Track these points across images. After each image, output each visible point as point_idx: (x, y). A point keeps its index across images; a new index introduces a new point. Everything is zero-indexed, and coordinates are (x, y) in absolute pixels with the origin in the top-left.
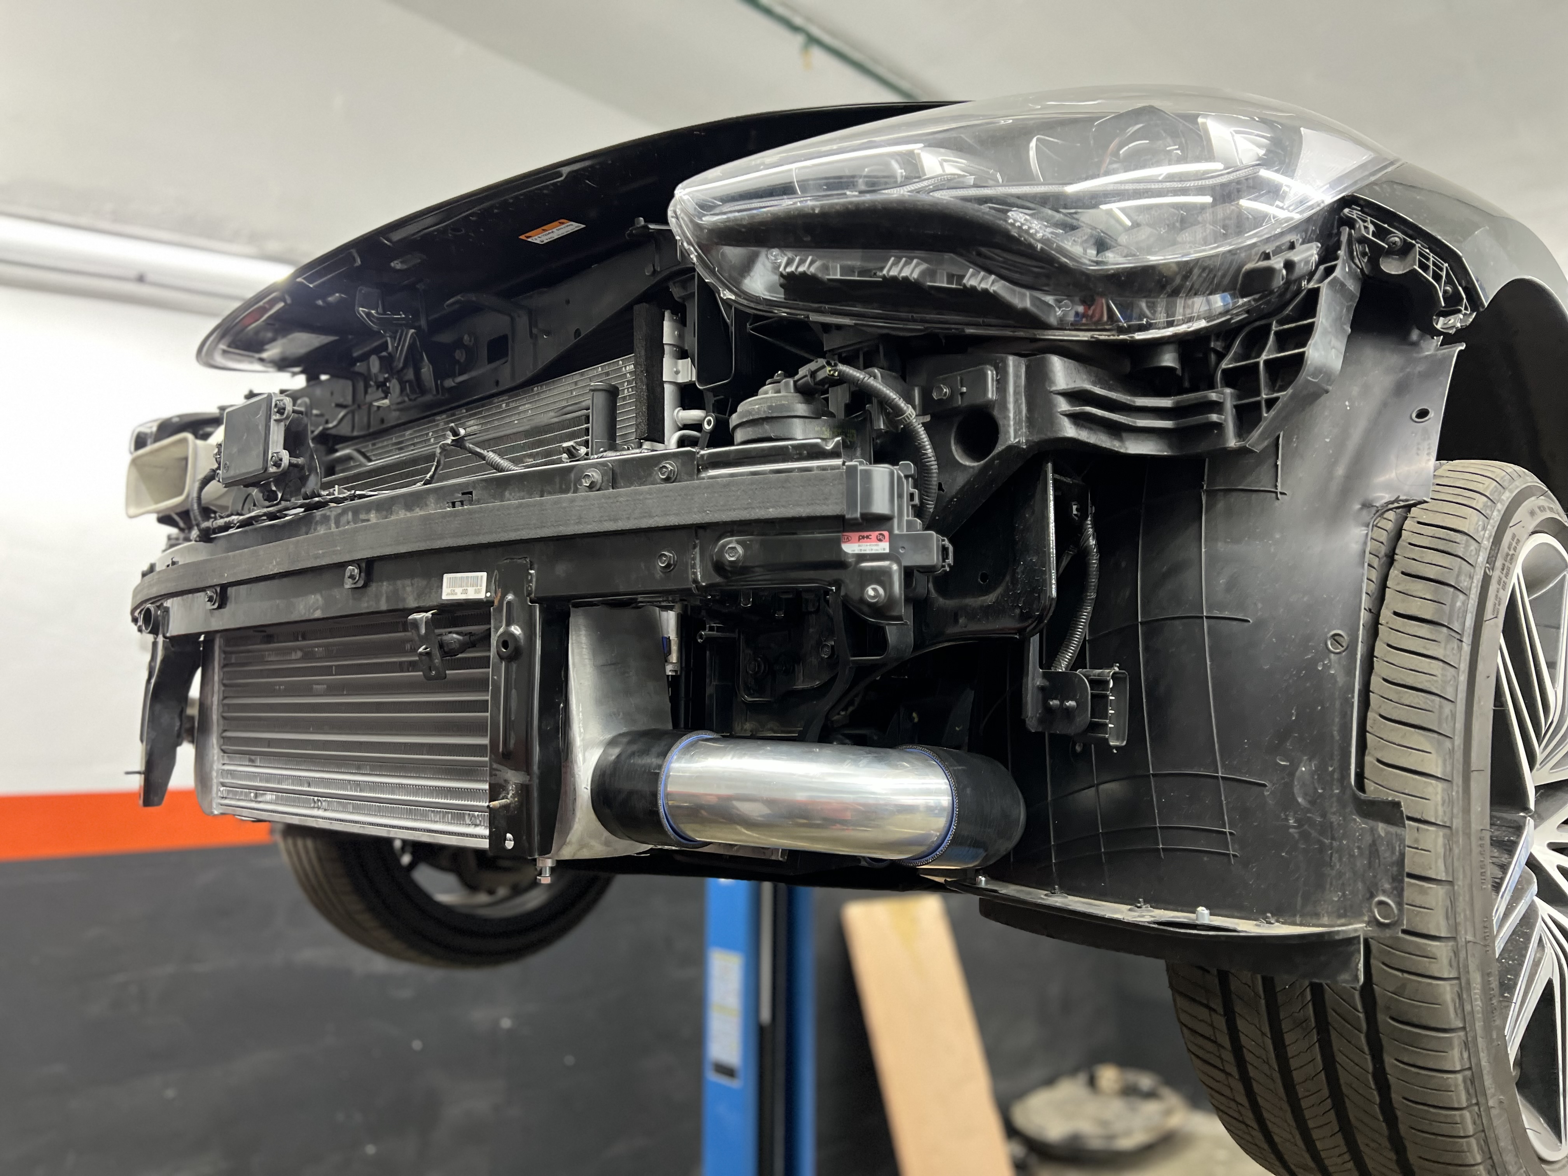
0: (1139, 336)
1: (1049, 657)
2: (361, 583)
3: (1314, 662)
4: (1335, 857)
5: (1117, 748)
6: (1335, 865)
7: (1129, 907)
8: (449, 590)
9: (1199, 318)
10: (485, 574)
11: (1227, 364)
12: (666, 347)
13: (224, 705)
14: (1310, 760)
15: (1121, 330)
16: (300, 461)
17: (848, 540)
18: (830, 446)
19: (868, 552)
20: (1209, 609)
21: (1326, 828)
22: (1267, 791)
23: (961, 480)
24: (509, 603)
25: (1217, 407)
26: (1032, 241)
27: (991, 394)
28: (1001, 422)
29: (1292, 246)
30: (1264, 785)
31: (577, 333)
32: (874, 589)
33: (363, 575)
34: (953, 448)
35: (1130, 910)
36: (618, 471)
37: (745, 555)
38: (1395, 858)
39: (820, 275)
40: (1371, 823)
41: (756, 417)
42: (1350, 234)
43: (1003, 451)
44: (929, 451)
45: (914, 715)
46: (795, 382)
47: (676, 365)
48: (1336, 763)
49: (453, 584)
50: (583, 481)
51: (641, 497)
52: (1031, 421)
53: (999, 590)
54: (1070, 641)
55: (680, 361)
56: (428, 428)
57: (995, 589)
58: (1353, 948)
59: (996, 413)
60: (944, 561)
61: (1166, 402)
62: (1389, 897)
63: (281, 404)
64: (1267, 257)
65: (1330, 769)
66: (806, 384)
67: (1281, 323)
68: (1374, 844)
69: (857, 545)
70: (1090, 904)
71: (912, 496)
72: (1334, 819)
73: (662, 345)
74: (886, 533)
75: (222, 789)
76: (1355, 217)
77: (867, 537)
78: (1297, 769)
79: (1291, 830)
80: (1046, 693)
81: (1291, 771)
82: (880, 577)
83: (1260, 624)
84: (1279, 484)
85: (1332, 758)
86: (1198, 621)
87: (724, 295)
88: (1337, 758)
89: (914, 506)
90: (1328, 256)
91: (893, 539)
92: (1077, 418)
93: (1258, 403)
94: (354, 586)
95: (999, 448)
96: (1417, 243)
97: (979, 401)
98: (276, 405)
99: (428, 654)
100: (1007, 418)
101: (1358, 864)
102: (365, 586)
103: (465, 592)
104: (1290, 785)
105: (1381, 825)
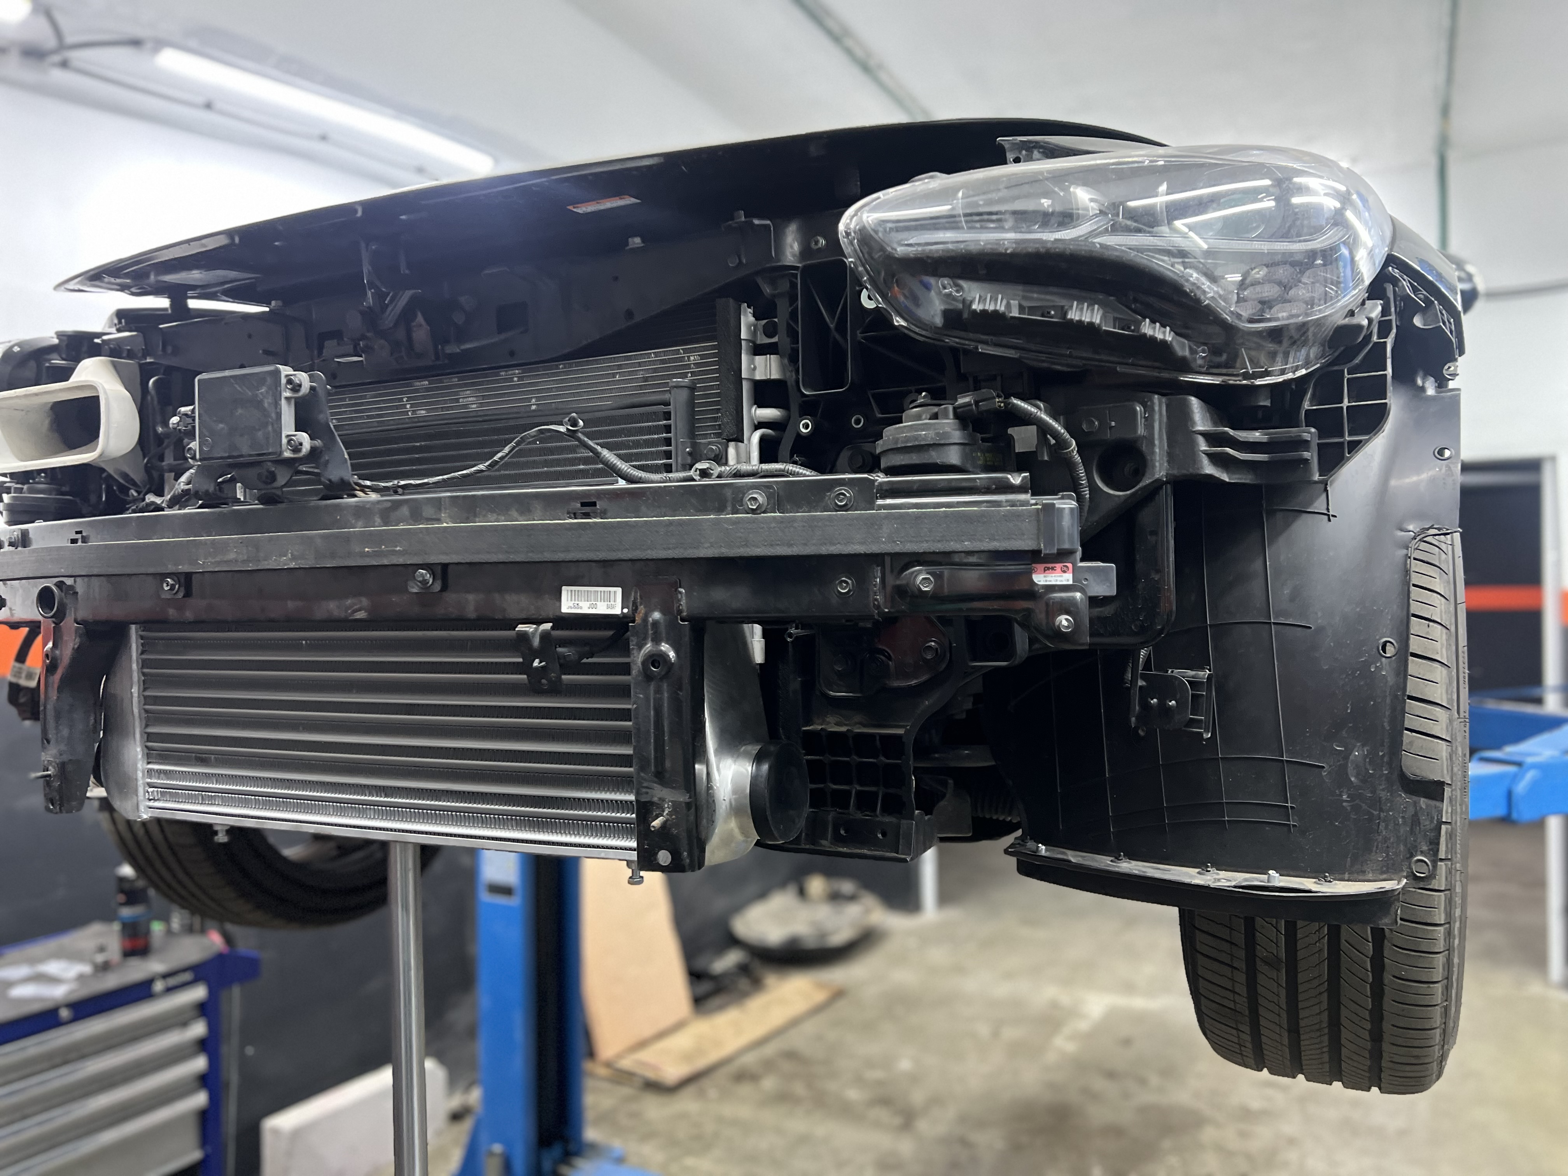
3: (1367, 664)
4: (1383, 825)
6: (1381, 832)
7: (1198, 870)
11: (1309, 406)
12: (743, 343)
17: (1036, 572)
18: (1017, 481)
19: (1058, 583)
21: (1376, 802)
22: (1325, 772)
23: (1106, 502)
24: (655, 621)
27: (1141, 431)
30: (1323, 767)
34: (1096, 472)
35: (1199, 873)
37: (936, 585)
38: (1433, 826)
40: (1415, 798)
46: (955, 409)
50: (747, 502)
52: (1171, 457)
57: (1113, 601)
63: (292, 380)
68: (1416, 815)
69: (1042, 575)
70: (1159, 869)
72: (1384, 795)
73: (738, 340)
74: (1070, 565)
75: (151, 790)
78: (1350, 754)
80: (1144, 692)
83: (1321, 630)
85: (1382, 745)
86: (1267, 626)
87: (897, 321)
88: (1386, 744)
91: (1076, 571)
93: (1342, 443)
97: (1130, 436)
98: (288, 382)
99: (542, 667)
100: (1153, 453)
101: (1402, 831)
103: (594, 606)
104: (1344, 767)
105: (1422, 799)
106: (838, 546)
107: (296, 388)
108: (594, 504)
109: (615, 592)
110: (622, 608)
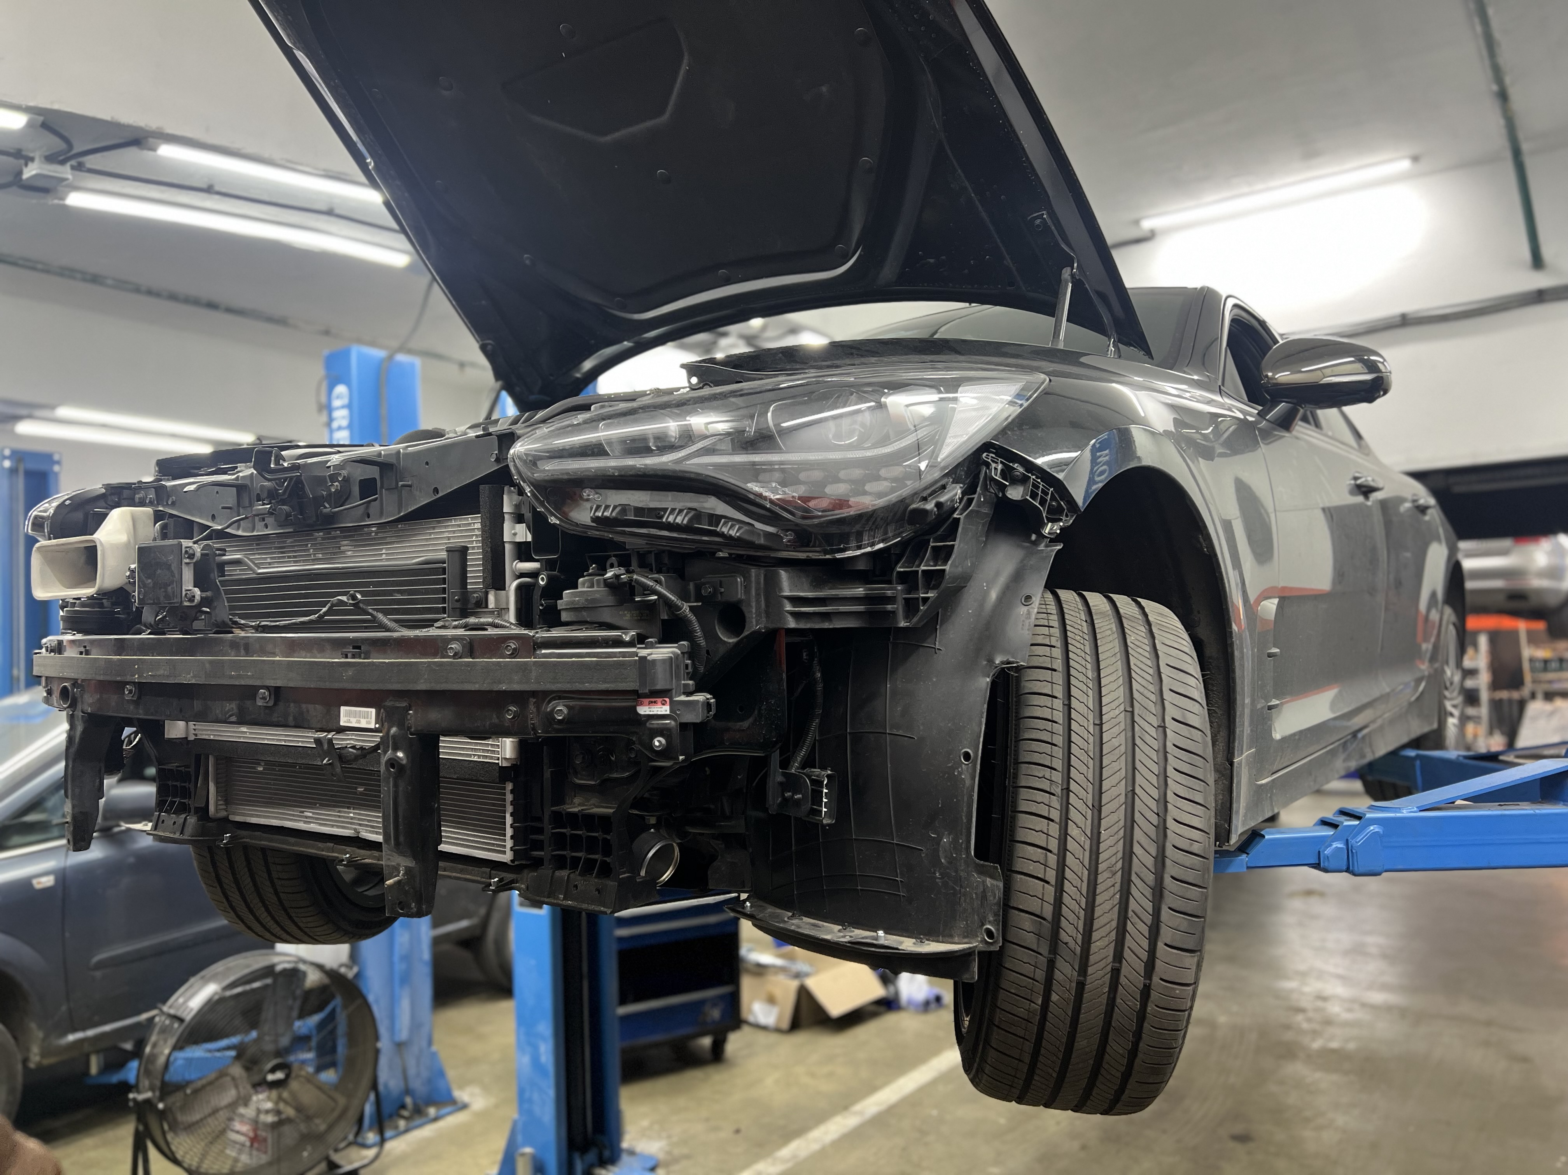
0: (839, 556)
2: (271, 704)
8: (346, 719)
10: (373, 711)
14: (949, 834)
20: (890, 729)
25: (891, 600)
28: (747, 615)
29: (944, 487)
32: (658, 741)
33: (273, 697)
42: (986, 472)
43: (748, 635)
47: (514, 528)
48: (964, 837)
49: (349, 714)
55: (518, 525)
59: (744, 608)
62: (992, 926)
64: (925, 499)
65: (960, 841)
67: (935, 541)
76: (989, 461)
77: (655, 702)
79: (937, 880)
81: (938, 841)
84: (937, 643)
90: (969, 490)
94: (265, 704)
95: (746, 633)
96: (1032, 475)
102: (275, 704)
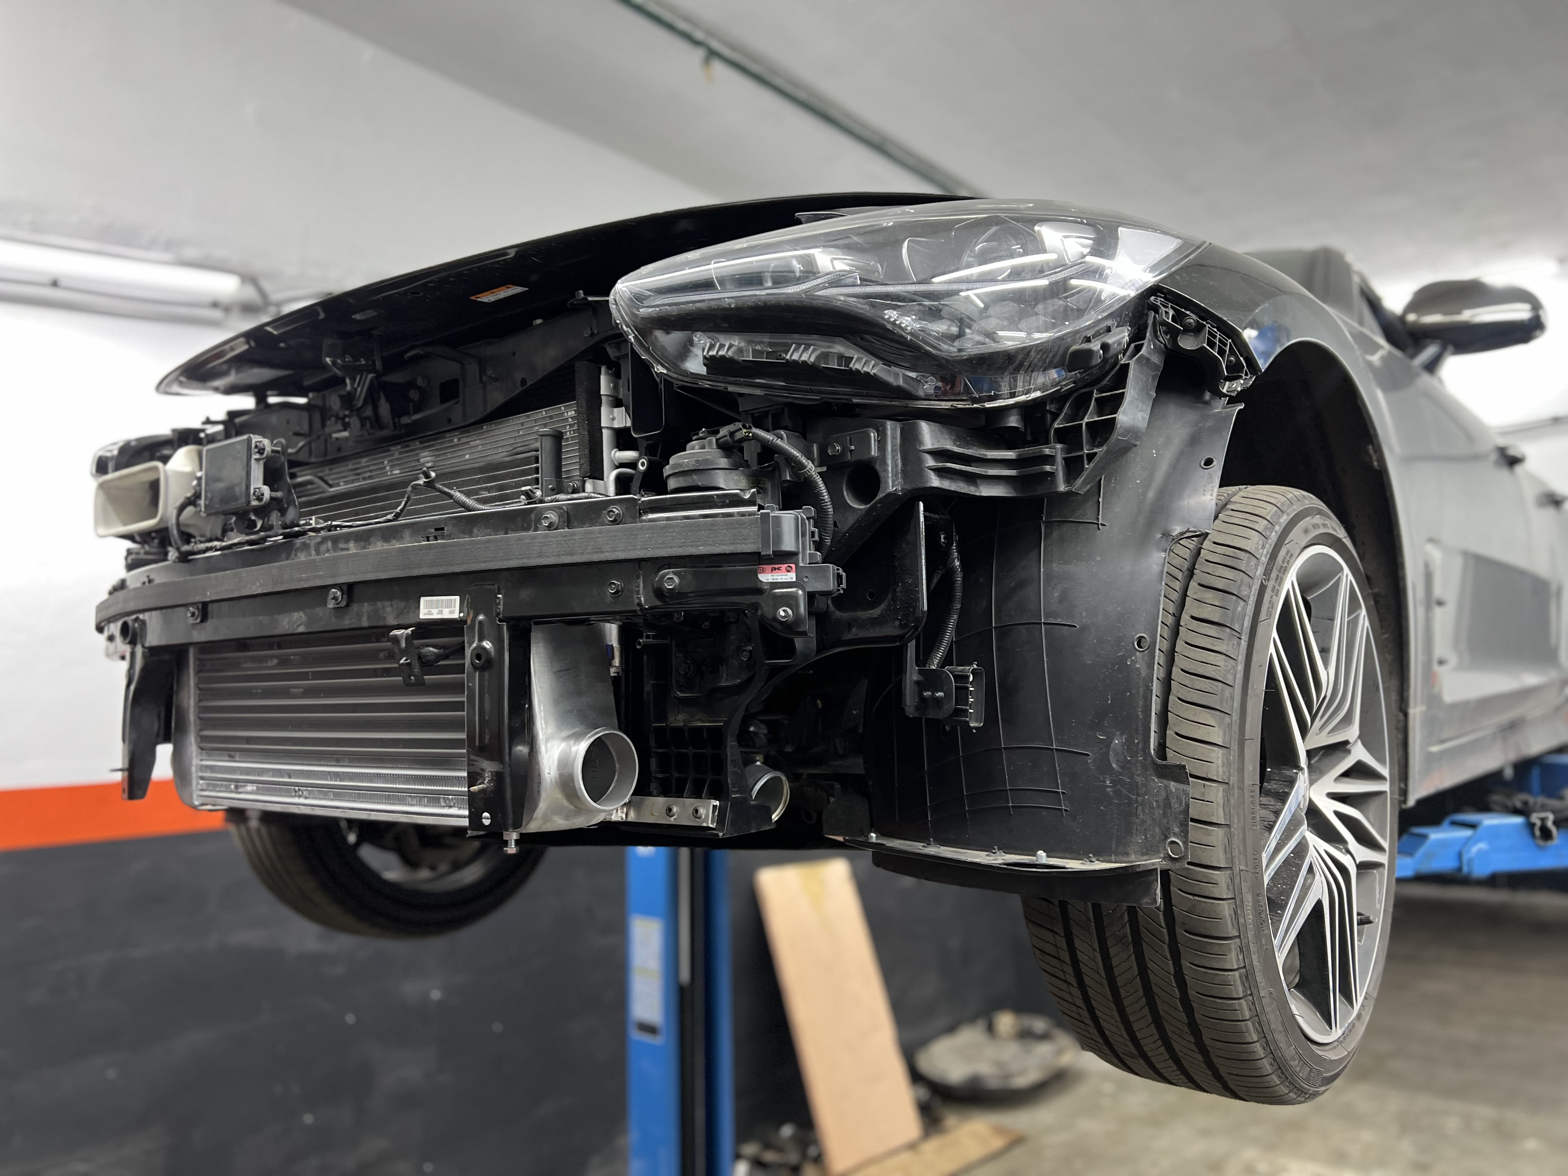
1: (922, 659)
3: (1124, 659)
4: (1140, 808)
5: (976, 728)
6: (1140, 815)
7: (986, 853)
9: (1035, 390)
11: (1058, 424)
12: (604, 399)
13: (200, 707)
15: (975, 400)
16: (279, 494)
17: (763, 572)
18: (747, 496)
19: (779, 581)
21: (1134, 787)
22: (1090, 759)
23: (851, 520)
24: (480, 622)
26: (904, 334)
27: (874, 452)
30: (1088, 755)
31: (523, 382)
34: (845, 493)
35: (987, 855)
36: (571, 513)
37: (680, 584)
38: (1182, 808)
39: (736, 358)
40: (1166, 782)
41: (686, 469)
44: (826, 497)
45: (819, 702)
46: (717, 440)
50: (543, 521)
51: (593, 536)
52: (905, 473)
53: (883, 606)
54: (941, 642)
56: (384, 457)
57: (880, 604)
58: (1152, 878)
60: (839, 586)
61: (1010, 454)
63: (261, 446)
66: (726, 442)
68: (1167, 798)
69: (770, 575)
70: (958, 852)
71: (813, 533)
72: (1139, 780)
73: (599, 396)
74: (793, 566)
75: (201, 782)
78: (1111, 742)
80: (921, 686)
82: (789, 601)
83: (1084, 628)
85: (1137, 733)
86: (1038, 626)
87: (658, 369)
88: (1141, 732)
89: (814, 542)
91: (798, 570)
92: (941, 472)
93: (1082, 456)
97: (865, 457)
98: (256, 447)
99: (407, 664)
100: (886, 470)
101: (1156, 814)
103: (441, 612)
104: (1107, 754)
105: (1172, 783)
106: (606, 554)
107: (261, 451)
108: (443, 529)
109: (455, 600)
110: (460, 613)
